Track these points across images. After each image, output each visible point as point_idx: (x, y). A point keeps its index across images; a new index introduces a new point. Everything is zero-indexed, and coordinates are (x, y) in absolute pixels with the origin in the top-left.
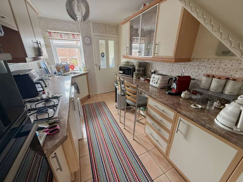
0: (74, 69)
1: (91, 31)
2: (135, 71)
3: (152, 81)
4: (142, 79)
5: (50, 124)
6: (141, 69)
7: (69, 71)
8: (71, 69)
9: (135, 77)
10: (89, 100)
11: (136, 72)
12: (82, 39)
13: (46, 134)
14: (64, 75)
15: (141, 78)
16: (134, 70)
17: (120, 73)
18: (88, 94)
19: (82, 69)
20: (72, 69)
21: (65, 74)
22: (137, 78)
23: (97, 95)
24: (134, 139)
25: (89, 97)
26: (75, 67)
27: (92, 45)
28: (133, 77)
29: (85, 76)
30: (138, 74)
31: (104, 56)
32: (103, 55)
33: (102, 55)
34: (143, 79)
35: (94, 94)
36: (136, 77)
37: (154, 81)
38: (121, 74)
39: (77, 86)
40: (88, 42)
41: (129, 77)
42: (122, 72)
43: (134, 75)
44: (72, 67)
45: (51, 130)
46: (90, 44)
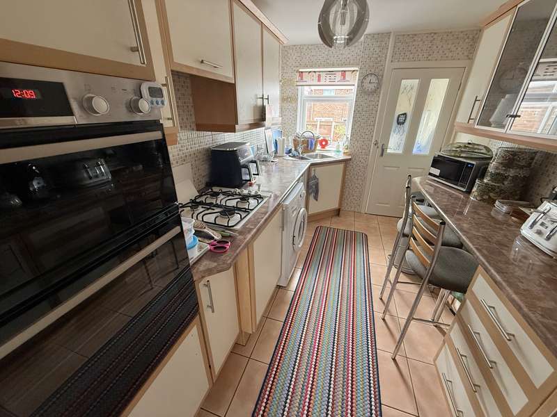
0: (327, 148)
1: (386, 58)
2: (482, 177)
3: (534, 223)
4: (501, 207)
5: (223, 236)
6: (512, 173)
7: (314, 151)
8: (319, 147)
9: (476, 194)
10: (335, 219)
11: (485, 181)
12: (359, 80)
13: (209, 247)
14: (302, 158)
15: (497, 202)
16: (482, 172)
17: (430, 174)
18: (336, 206)
19: (341, 150)
20: (323, 147)
21: (305, 156)
22: (483, 200)
23: (357, 214)
24: (394, 359)
25: (337, 212)
26: (329, 142)
27: (380, 93)
28: (469, 192)
29: (342, 166)
30: (492, 189)
31: (403, 123)
32: (401, 119)
33: (398, 120)
34: (505, 208)
35: (353, 209)
36: (481, 196)
37: (538, 227)
38: (435, 176)
39: (317, 184)
40: (372, 87)
41: (456, 190)
42: (437, 172)
43: (475, 189)
44: (324, 143)
45: (219, 245)
46: (376, 91)
